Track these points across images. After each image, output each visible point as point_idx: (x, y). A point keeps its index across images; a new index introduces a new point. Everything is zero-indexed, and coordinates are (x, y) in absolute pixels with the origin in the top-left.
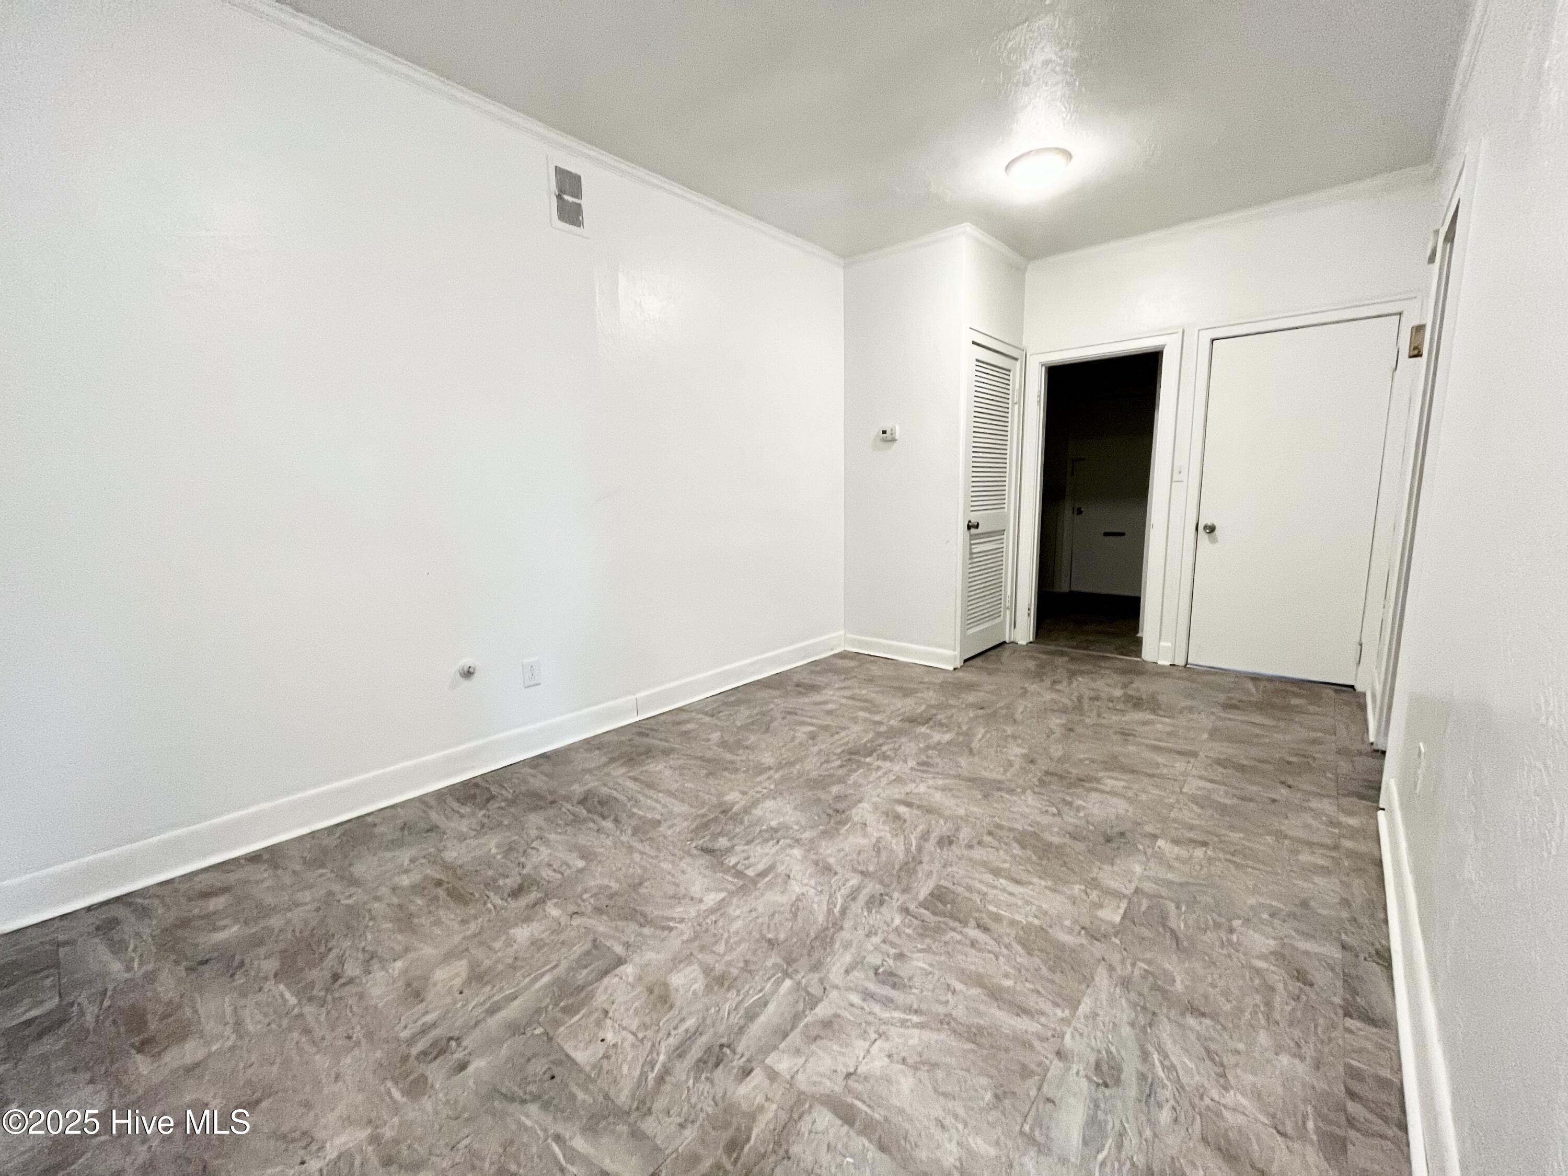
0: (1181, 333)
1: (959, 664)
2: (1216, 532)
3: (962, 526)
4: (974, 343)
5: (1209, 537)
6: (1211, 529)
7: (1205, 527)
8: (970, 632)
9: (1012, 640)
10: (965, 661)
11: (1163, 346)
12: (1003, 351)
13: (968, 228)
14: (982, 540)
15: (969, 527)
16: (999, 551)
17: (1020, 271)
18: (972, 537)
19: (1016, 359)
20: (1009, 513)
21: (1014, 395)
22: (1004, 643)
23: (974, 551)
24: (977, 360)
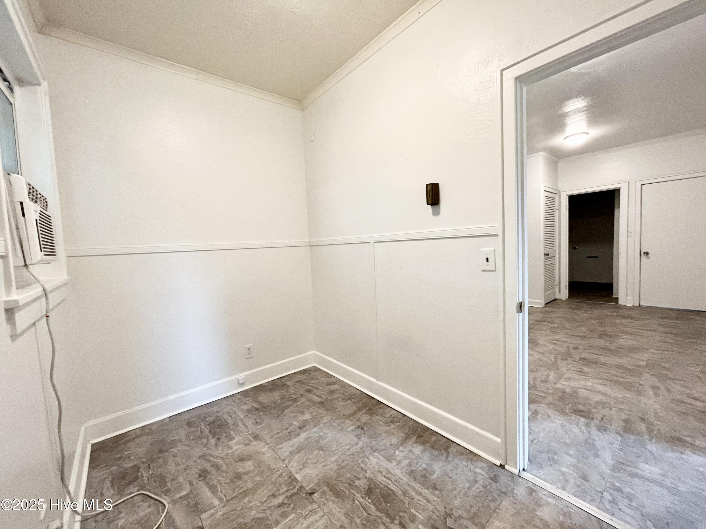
0: (627, 183)
1: (543, 305)
2: (649, 255)
3: (543, 254)
4: (545, 191)
5: (646, 257)
6: (647, 254)
7: (644, 253)
8: (546, 294)
9: (559, 298)
10: (546, 304)
11: (620, 188)
12: (552, 192)
13: (543, 153)
14: (548, 260)
15: (545, 255)
16: (553, 264)
17: (557, 163)
18: (546, 259)
19: (556, 194)
20: (556, 249)
21: (556, 207)
22: (556, 299)
23: (546, 264)
24: (546, 196)
